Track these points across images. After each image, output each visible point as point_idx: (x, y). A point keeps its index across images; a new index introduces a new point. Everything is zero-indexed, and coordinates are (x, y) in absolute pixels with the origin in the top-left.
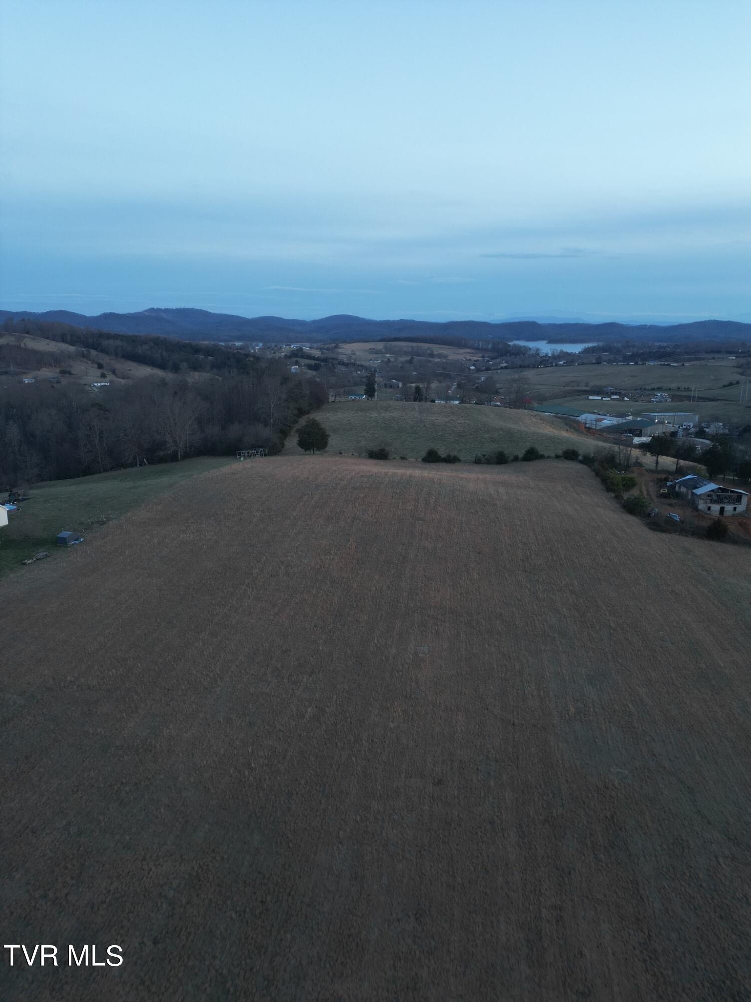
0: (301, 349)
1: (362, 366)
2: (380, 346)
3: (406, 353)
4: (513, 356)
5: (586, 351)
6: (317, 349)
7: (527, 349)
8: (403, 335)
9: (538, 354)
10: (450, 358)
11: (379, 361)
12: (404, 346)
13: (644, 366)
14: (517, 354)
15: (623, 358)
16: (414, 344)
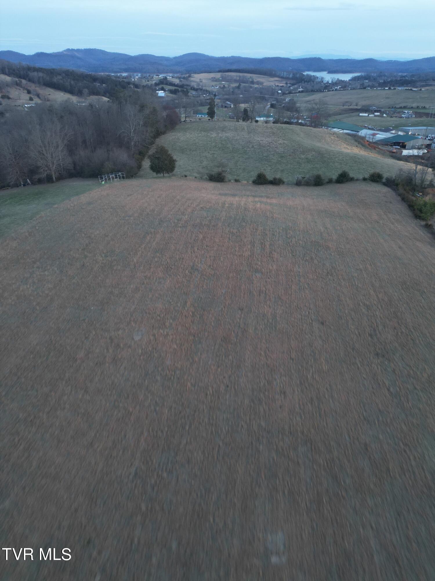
0: (165, 78)
1: (207, 91)
2: (218, 75)
3: (236, 81)
4: (306, 83)
5: (354, 79)
6: (177, 78)
7: (315, 78)
8: (234, 67)
9: (323, 81)
10: (265, 84)
11: (218, 87)
12: (234, 76)
13: (395, 91)
14: (308, 82)
15: (378, 84)
16: (241, 74)
